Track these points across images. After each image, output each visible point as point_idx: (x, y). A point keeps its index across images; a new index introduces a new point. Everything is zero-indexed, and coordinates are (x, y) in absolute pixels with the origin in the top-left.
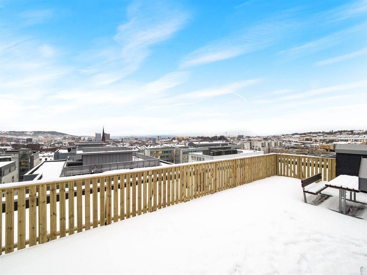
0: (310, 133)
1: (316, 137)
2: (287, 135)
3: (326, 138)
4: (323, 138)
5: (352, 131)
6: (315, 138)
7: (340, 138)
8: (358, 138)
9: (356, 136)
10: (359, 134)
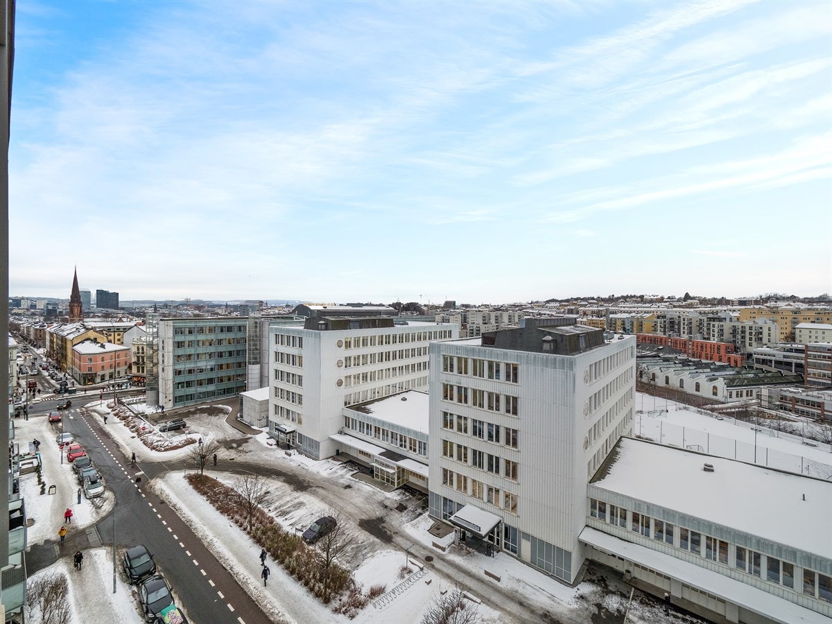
0: (577, 299)
1: (585, 306)
2: (537, 302)
3: (601, 309)
4: (597, 308)
5: (642, 297)
6: (583, 308)
7: (622, 309)
8: (650, 309)
9: (648, 305)
10: (651, 301)
